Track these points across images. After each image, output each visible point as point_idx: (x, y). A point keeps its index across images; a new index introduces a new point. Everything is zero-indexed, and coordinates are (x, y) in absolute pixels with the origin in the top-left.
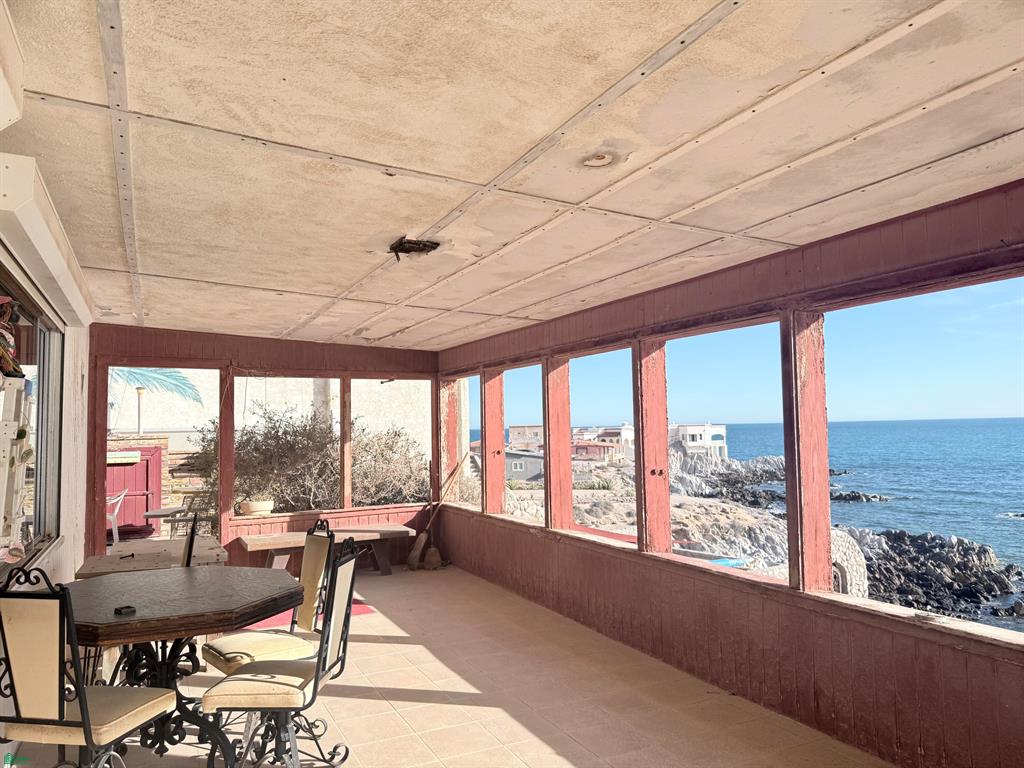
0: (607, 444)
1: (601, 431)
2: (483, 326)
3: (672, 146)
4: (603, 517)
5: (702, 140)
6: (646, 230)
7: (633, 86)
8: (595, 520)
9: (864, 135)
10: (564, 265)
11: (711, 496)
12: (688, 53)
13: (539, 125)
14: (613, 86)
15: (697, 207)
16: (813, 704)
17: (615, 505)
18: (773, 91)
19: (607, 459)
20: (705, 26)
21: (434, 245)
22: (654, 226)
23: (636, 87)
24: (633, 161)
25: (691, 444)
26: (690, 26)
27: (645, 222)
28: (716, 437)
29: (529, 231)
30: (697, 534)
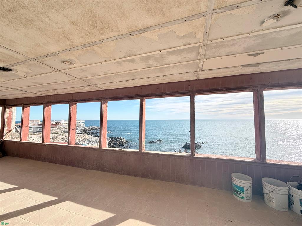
0: (58, 124)
1: (56, 121)
2: (25, 94)
3: (85, 65)
4: (56, 140)
5: (91, 65)
6: (76, 80)
7: (78, 49)
8: (53, 140)
9: (118, 73)
10: (53, 83)
11: (80, 134)
12: (92, 48)
13: (52, 49)
14: (73, 48)
15: (88, 78)
16: (102, 167)
17: (59, 137)
18: (105, 61)
19: (57, 127)
20: (96, 44)
21: (10, 70)
22: (78, 80)
23: (79, 50)
24: (75, 65)
25: (77, 124)
26: (93, 42)
27: (76, 78)
28: (82, 123)
29: (45, 73)
30: (77, 141)
